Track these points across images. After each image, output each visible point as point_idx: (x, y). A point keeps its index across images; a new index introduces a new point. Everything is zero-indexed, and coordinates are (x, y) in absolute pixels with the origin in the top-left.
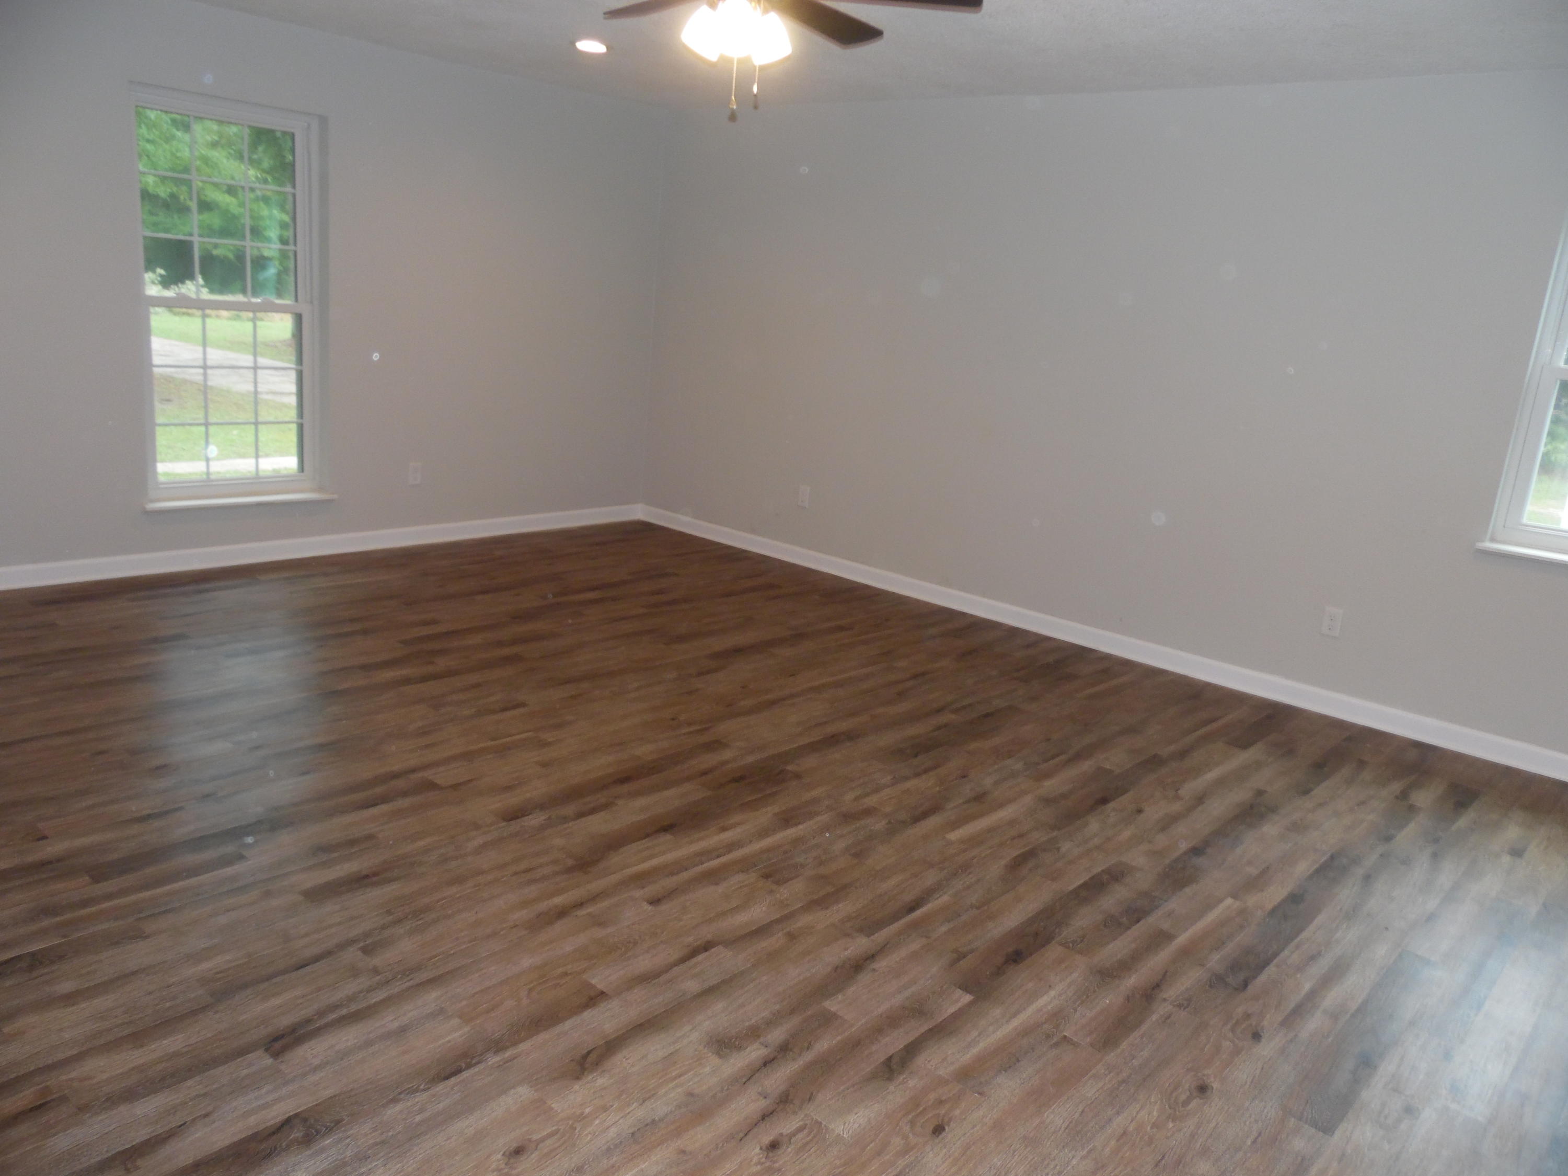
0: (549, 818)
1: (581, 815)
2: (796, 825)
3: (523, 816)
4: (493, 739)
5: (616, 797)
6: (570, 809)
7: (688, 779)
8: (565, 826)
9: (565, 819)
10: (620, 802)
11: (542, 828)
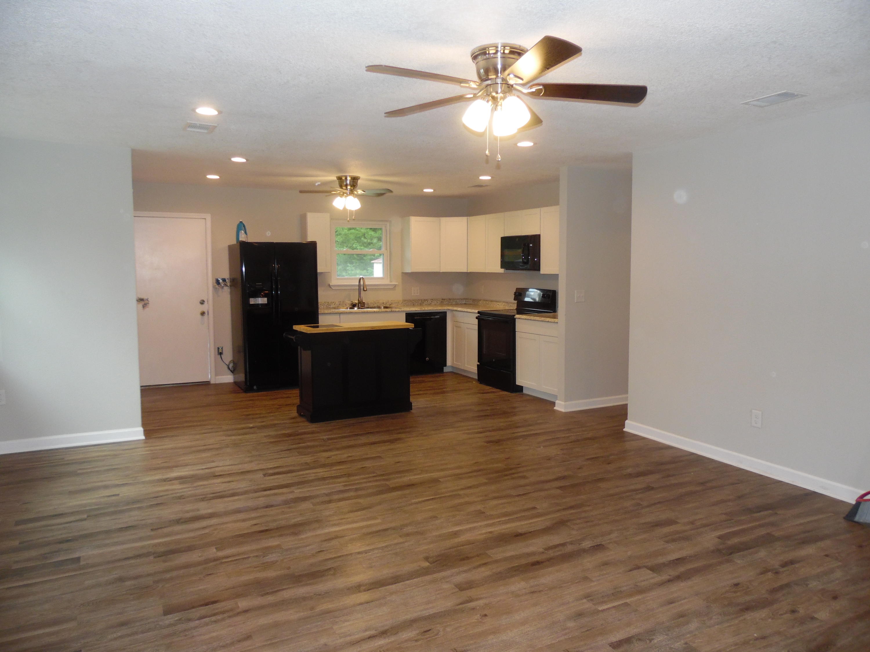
0: (580, 544)
1: (563, 545)
2: (452, 532)
3: (594, 546)
4: (626, 604)
5: (543, 553)
6: (569, 548)
7: (496, 561)
8: (571, 540)
9: (571, 543)
10: (541, 550)
11: (583, 539)
